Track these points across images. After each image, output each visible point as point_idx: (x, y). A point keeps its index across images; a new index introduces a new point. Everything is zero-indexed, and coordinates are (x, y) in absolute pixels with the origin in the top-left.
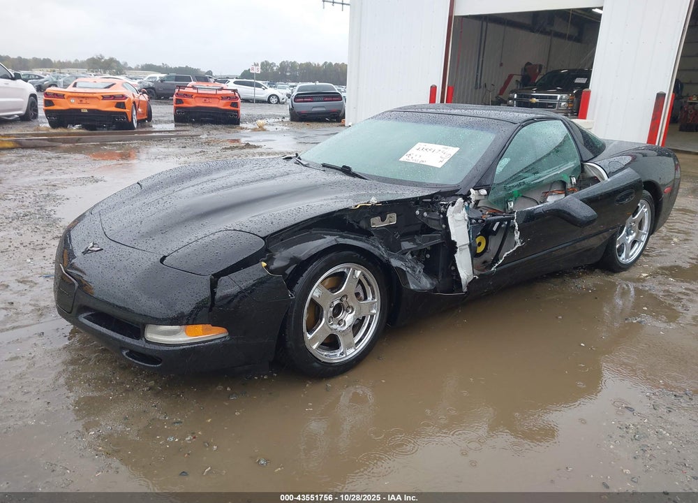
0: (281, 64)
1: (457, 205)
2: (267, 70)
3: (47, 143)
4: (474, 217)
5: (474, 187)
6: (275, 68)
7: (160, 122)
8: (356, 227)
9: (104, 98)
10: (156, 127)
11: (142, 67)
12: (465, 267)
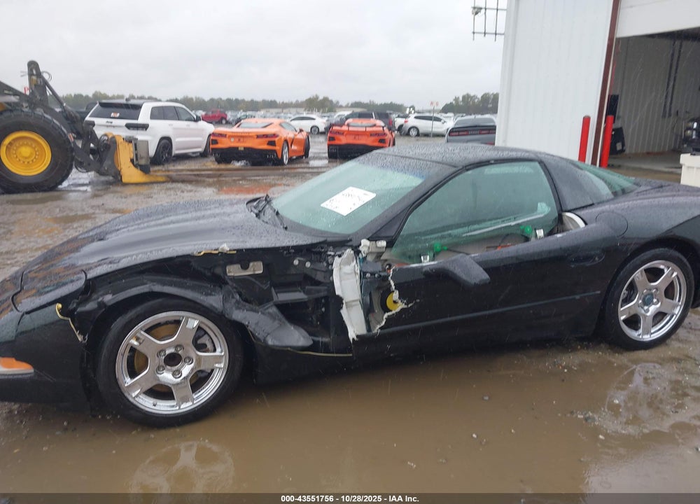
0: (482, 97)
1: (345, 256)
2: (468, 102)
3: (193, 178)
4: (369, 270)
5: (371, 237)
6: (476, 101)
7: (314, 158)
8: (209, 274)
9: (258, 137)
10: (313, 163)
11: (352, 104)
12: (355, 325)
